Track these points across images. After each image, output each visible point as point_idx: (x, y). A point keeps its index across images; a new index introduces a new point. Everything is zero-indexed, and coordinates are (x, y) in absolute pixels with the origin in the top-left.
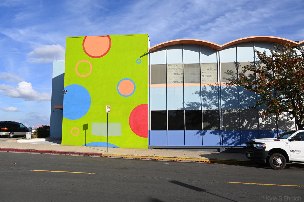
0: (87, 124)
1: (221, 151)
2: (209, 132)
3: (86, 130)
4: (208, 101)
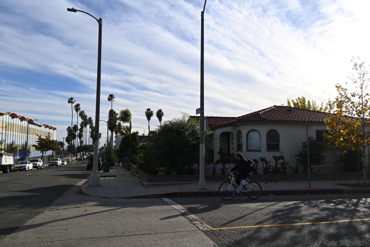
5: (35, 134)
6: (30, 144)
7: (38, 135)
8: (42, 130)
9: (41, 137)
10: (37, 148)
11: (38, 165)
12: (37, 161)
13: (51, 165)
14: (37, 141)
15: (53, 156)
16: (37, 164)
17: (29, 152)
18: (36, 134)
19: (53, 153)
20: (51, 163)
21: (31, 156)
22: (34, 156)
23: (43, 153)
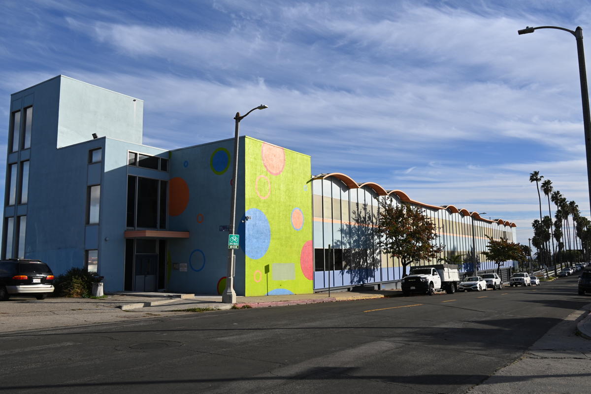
0: (268, 265)
1: (351, 289)
2: (346, 271)
3: (268, 273)
4: (345, 239)
5: (484, 235)
6: (478, 250)
7: (488, 235)
8: (493, 228)
9: (494, 239)
10: (490, 257)
11: (494, 283)
12: (492, 277)
13: (515, 284)
14: (487, 246)
15: (515, 269)
16: (492, 281)
17: (479, 263)
18: (486, 234)
19: (514, 264)
20: (513, 280)
21: (481, 269)
22: (486, 269)
23: (499, 264)
